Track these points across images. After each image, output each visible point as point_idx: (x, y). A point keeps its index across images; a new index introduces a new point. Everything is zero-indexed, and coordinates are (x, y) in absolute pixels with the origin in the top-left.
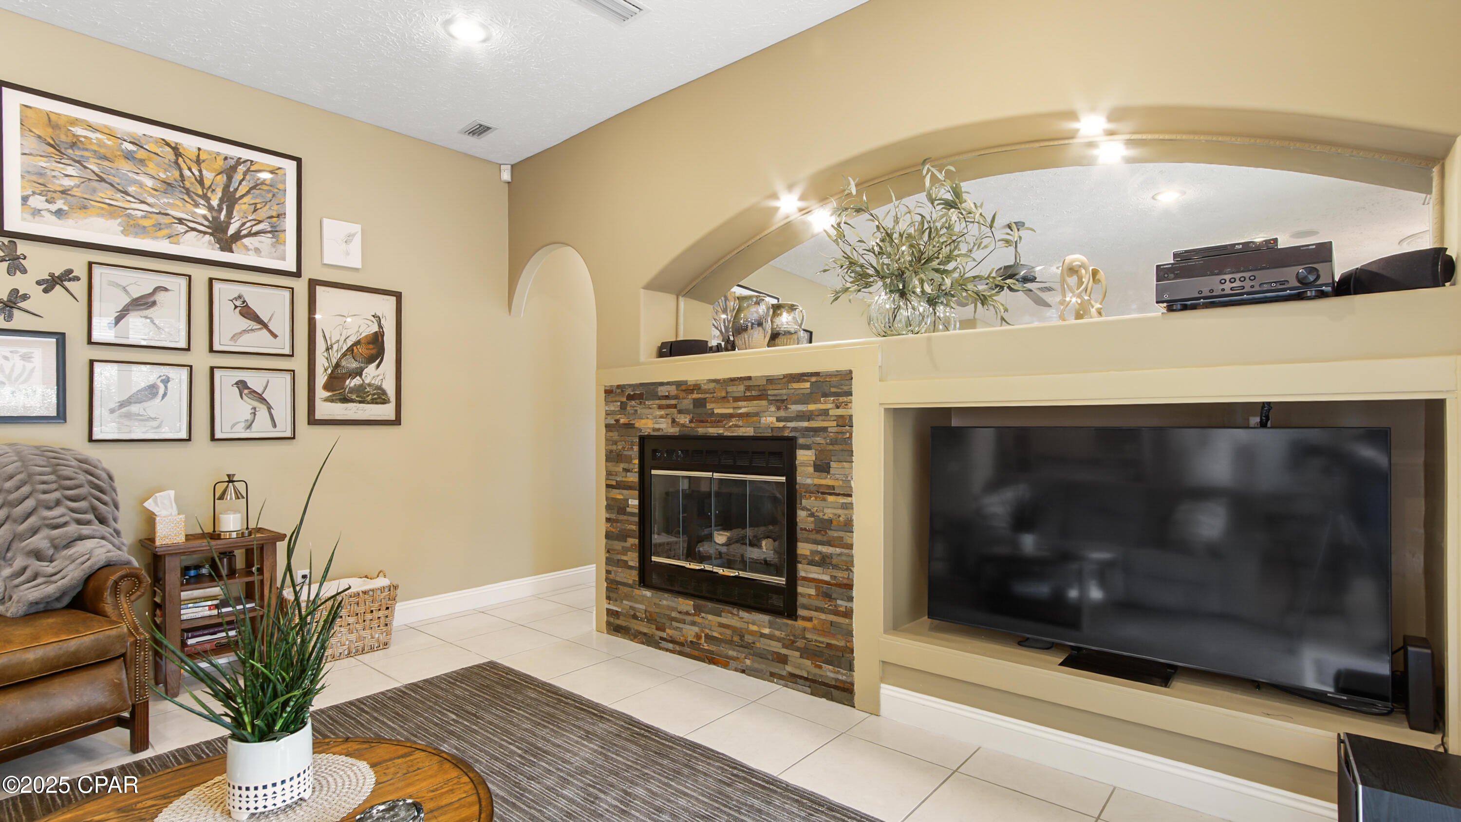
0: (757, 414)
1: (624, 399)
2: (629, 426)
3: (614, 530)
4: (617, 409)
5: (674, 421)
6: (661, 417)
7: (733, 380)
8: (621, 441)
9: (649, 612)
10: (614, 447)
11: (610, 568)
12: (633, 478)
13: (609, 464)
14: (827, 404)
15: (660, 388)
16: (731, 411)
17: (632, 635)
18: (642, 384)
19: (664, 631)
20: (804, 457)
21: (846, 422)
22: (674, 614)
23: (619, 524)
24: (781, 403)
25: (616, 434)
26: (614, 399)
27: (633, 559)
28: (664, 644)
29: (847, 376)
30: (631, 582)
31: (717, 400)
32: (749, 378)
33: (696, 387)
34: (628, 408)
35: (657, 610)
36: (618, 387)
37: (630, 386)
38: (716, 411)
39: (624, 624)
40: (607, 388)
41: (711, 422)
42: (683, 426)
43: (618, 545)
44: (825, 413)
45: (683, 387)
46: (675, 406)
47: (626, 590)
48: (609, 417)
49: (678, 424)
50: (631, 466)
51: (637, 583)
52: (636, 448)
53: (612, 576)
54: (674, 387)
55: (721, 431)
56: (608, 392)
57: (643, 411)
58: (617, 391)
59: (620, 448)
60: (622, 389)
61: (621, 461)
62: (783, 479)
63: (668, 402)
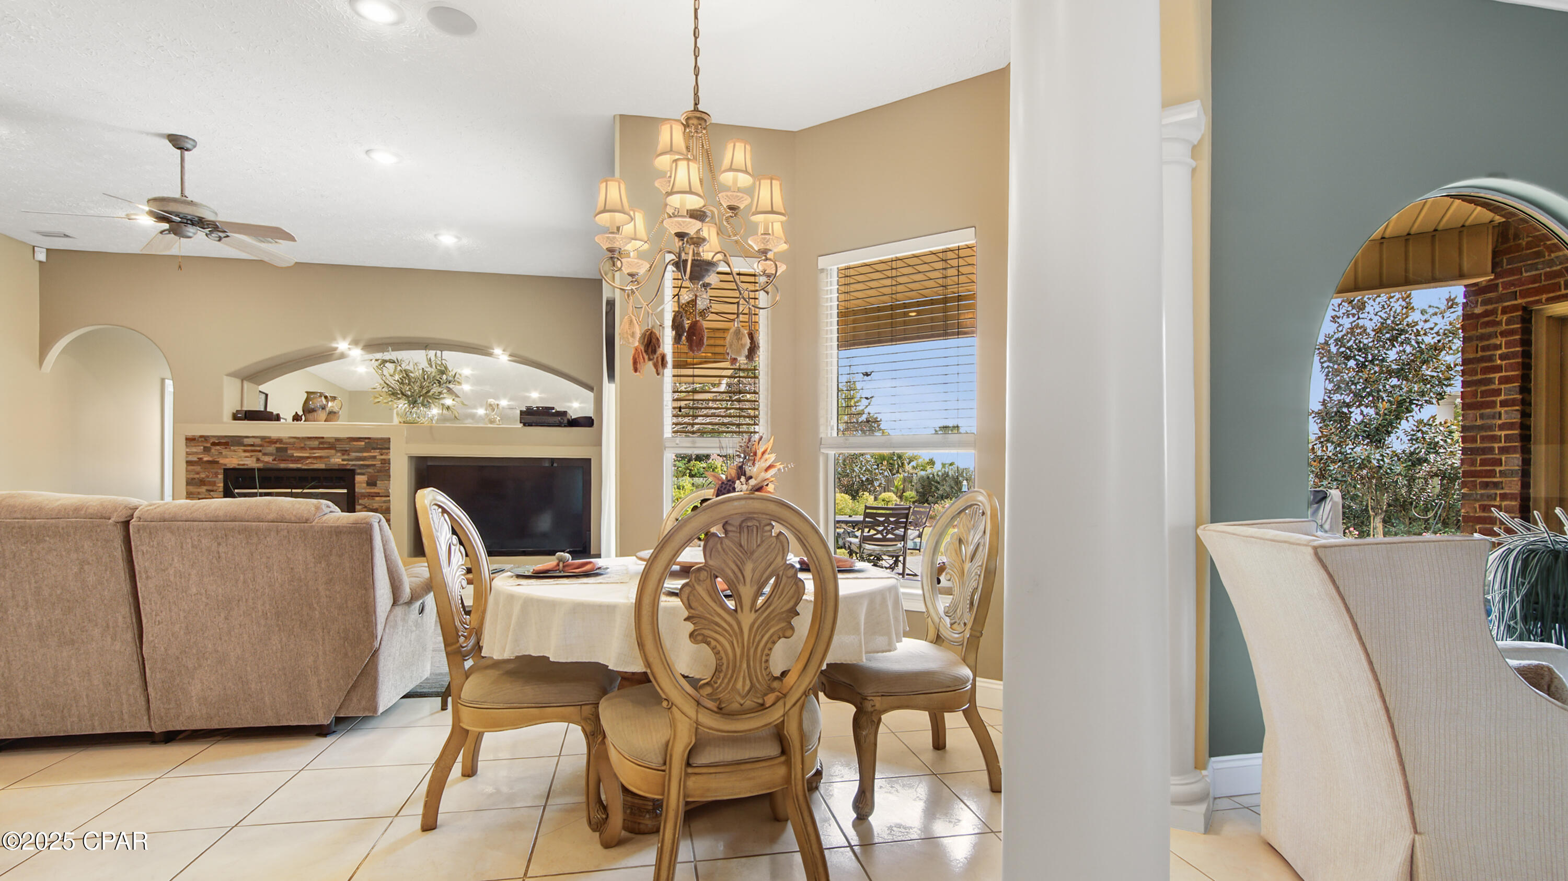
0: (328, 457)
1: (209, 445)
4: (200, 451)
5: (258, 460)
6: (246, 457)
7: (309, 438)
8: (204, 472)
10: (198, 476)
12: (218, 495)
14: (375, 453)
15: (245, 440)
16: (308, 455)
18: (226, 436)
20: (359, 479)
21: (387, 462)
24: (345, 452)
25: (199, 467)
26: (197, 445)
29: (388, 440)
31: (296, 449)
32: (323, 438)
33: (279, 441)
34: (213, 451)
36: (201, 437)
37: (214, 437)
38: (295, 455)
40: (189, 437)
41: (292, 461)
42: (267, 462)
44: (374, 457)
45: (267, 440)
46: (260, 451)
48: (191, 456)
49: (263, 462)
50: (215, 488)
52: (221, 477)
54: (259, 440)
55: (299, 466)
56: (190, 440)
57: (228, 453)
58: (200, 439)
59: (203, 476)
60: (205, 438)
61: (205, 485)
62: (345, 491)
63: (253, 448)
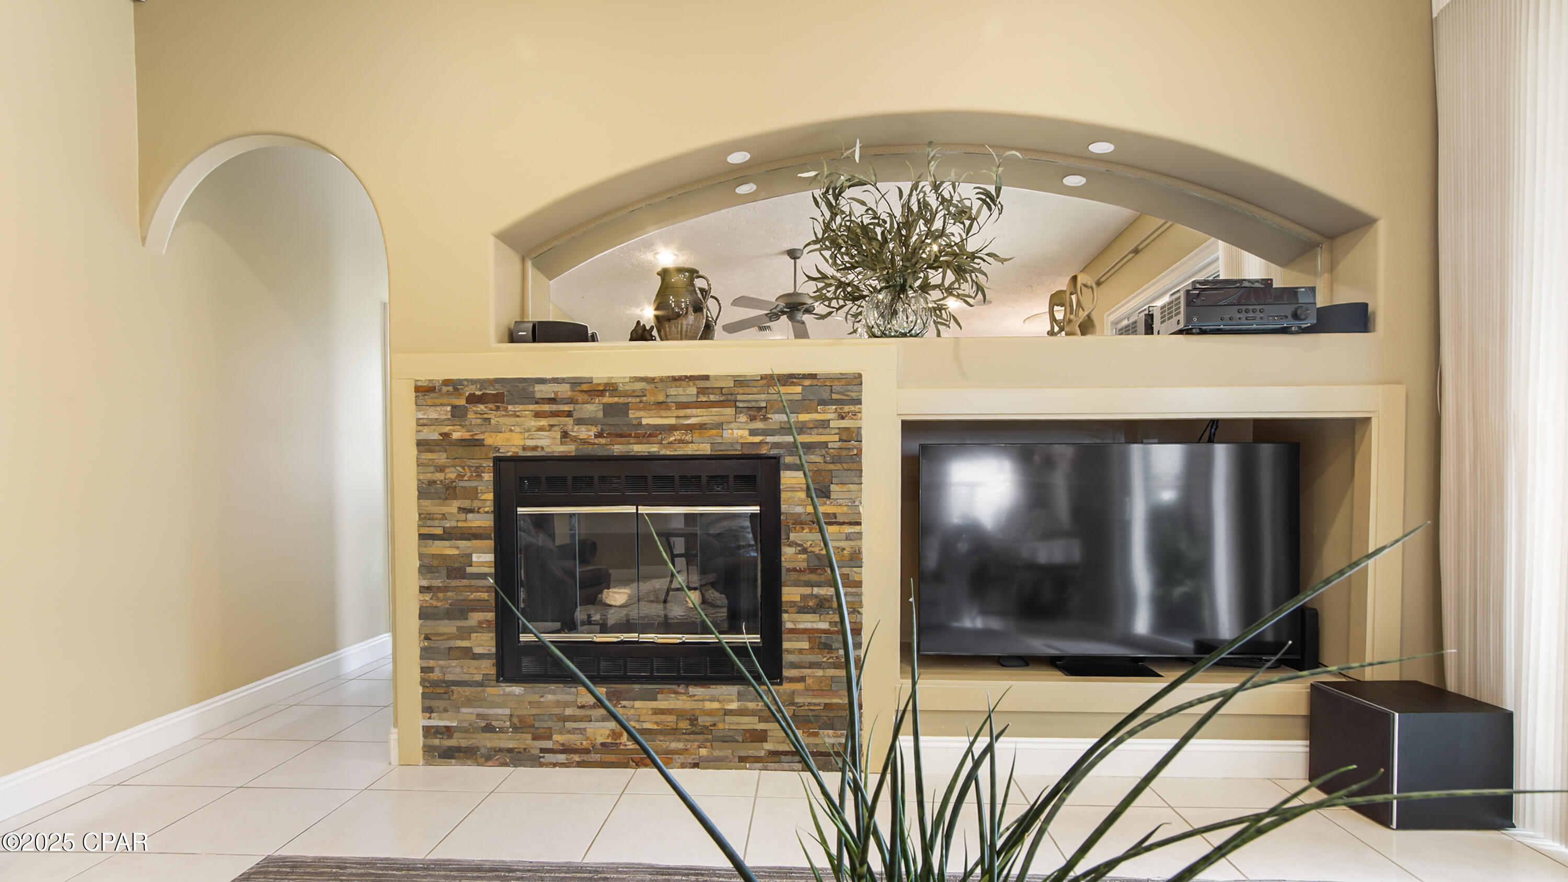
0: (719, 426)
1: (462, 402)
2: (474, 443)
3: (439, 604)
4: (444, 417)
5: (565, 435)
6: (541, 429)
7: (677, 380)
8: (454, 466)
9: (519, 716)
10: (439, 476)
11: (431, 663)
12: (484, 521)
13: (426, 503)
14: (828, 413)
15: (538, 387)
16: (672, 421)
17: (483, 756)
18: (497, 381)
19: (549, 738)
20: (790, 479)
21: (852, 437)
22: (568, 712)
23: (449, 594)
24: (756, 412)
25: (444, 455)
26: (438, 401)
27: (485, 643)
28: (549, 757)
29: (857, 379)
30: (478, 678)
31: (647, 407)
32: (706, 378)
33: (610, 388)
34: (471, 415)
35: (534, 712)
36: (446, 382)
37: (472, 382)
38: (644, 422)
39: (464, 743)
40: (419, 384)
41: (637, 436)
42: (585, 442)
43: (448, 627)
44: (824, 424)
45: (585, 387)
46: (569, 414)
47: (467, 691)
48: (425, 430)
49: (575, 439)
50: (476, 504)
51: (494, 677)
52: (488, 476)
53: (436, 675)
54: (566, 387)
55: (654, 449)
56: (424, 391)
57: (502, 420)
58: (445, 389)
59: (453, 476)
60: (455, 386)
61: (455, 498)
62: (756, 509)
63: (554, 407)
